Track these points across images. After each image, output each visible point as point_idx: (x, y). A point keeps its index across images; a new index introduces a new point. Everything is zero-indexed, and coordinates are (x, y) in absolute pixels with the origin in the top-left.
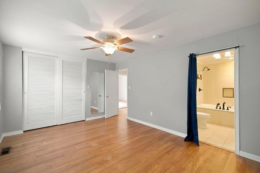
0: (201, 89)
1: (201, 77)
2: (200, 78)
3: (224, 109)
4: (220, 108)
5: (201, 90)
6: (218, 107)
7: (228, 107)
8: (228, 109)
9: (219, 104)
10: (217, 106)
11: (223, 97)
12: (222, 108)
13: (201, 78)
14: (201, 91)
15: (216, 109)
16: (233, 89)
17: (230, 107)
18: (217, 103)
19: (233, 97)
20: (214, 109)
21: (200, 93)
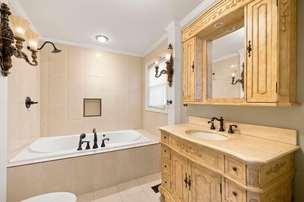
0: (32, 100)
1: (34, 57)
2: (31, 59)
3: (95, 146)
4: (88, 147)
5: (33, 103)
7: (103, 141)
8: (103, 145)
9: (83, 136)
10: (81, 143)
11: (84, 116)
12: (92, 145)
13: (35, 61)
14: (32, 105)
15: (79, 151)
16: (100, 100)
17: (107, 140)
18: (80, 135)
19: (101, 115)
20: (73, 154)
21: (28, 111)
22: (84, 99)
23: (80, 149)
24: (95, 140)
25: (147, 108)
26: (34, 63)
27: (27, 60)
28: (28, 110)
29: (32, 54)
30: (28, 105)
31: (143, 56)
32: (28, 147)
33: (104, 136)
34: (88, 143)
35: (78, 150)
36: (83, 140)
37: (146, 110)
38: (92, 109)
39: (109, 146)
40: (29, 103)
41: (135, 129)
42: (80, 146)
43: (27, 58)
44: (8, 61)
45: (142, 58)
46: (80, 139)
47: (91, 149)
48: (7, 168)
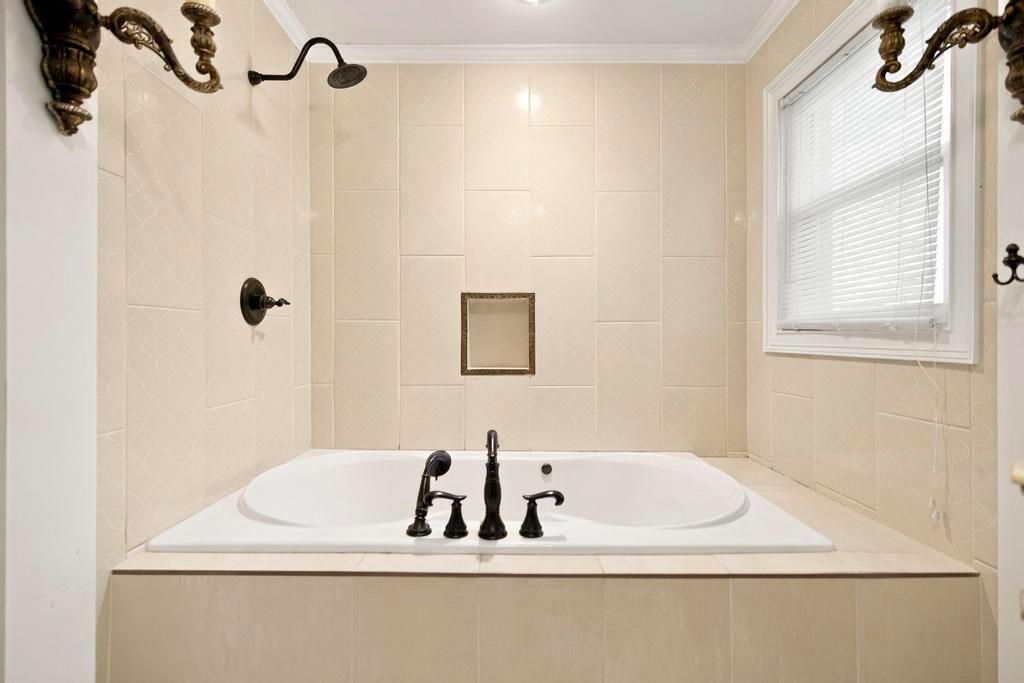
1: (203, 49)
2: (187, 59)
3: (493, 528)
4: (456, 528)
5: (271, 303)
6: (438, 516)
7: (532, 501)
8: (531, 528)
9: (440, 465)
10: (426, 499)
11: (464, 371)
13: (204, 67)
15: (412, 540)
16: (531, 297)
17: (554, 500)
18: (426, 455)
19: (532, 371)
20: (387, 551)
21: (256, 338)
22: (464, 296)
23: (419, 529)
24: (493, 492)
25: (772, 340)
26: (205, 78)
27: (171, 62)
28: (254, 334)
29: (191, 34)
30: (254, 313)
31: (744, 54)
32: (240, 492)
33: (547, 469)
34: (457, 503)
35: (412, 532)
36: (435, 485)
37: (766, 348)
38: (497, 341)
39: (562, 538)
40: (254, 302)
41: (702, 453)
42: (421, 513)
43: (171, 50)
44: (69, 54)
45: (743, 67)
46: (424, 477)
47: (472, 539)
48: (115, 572)
